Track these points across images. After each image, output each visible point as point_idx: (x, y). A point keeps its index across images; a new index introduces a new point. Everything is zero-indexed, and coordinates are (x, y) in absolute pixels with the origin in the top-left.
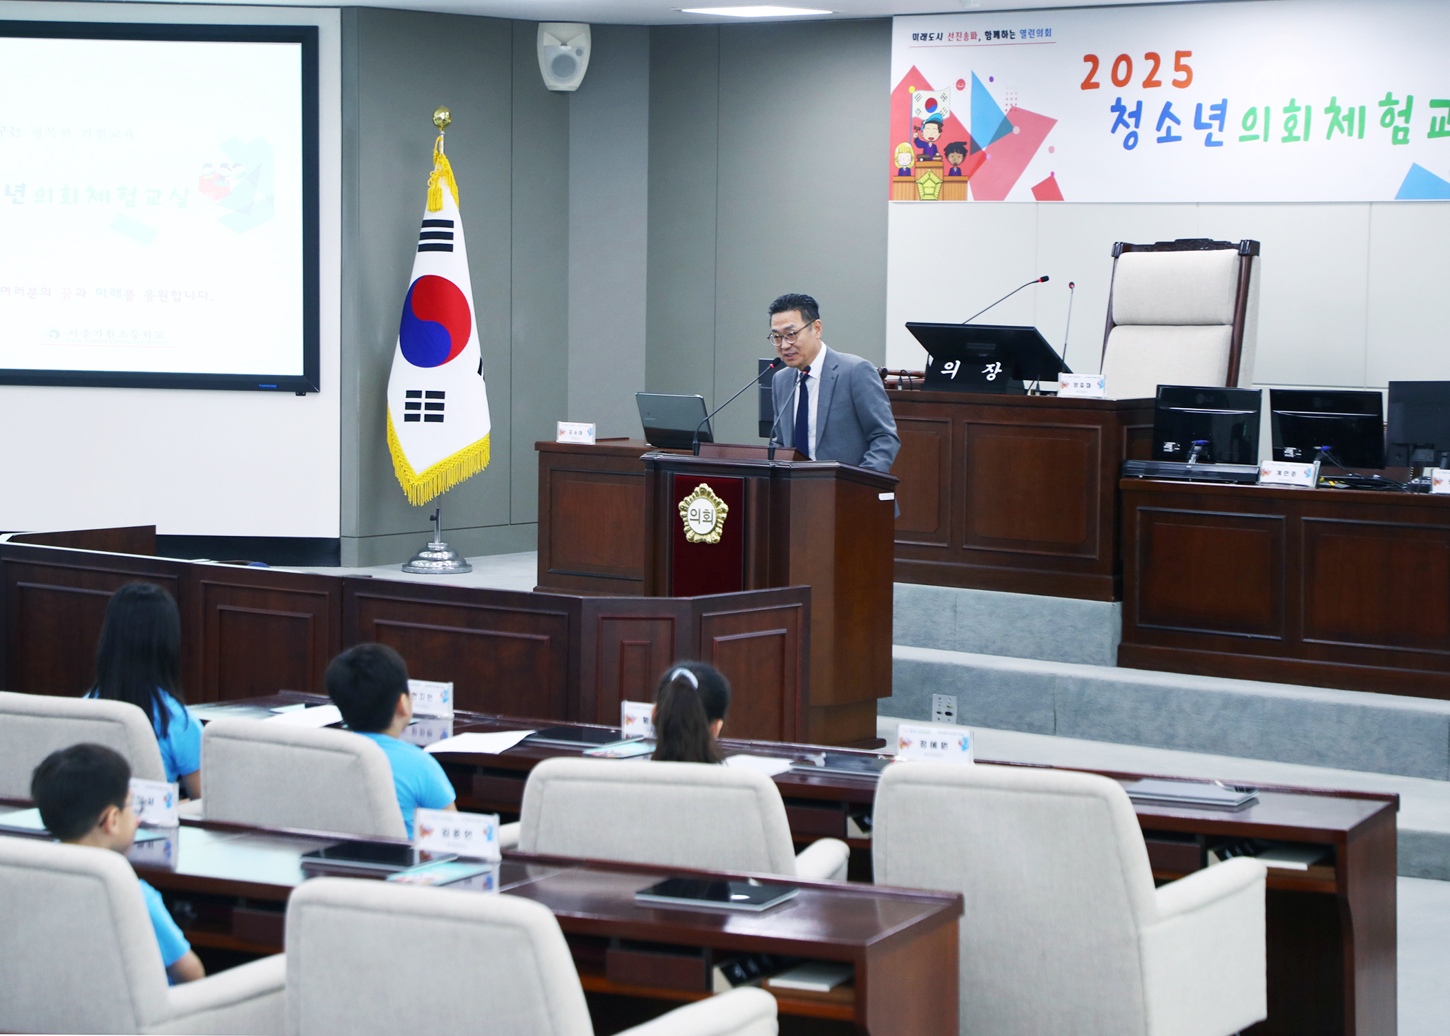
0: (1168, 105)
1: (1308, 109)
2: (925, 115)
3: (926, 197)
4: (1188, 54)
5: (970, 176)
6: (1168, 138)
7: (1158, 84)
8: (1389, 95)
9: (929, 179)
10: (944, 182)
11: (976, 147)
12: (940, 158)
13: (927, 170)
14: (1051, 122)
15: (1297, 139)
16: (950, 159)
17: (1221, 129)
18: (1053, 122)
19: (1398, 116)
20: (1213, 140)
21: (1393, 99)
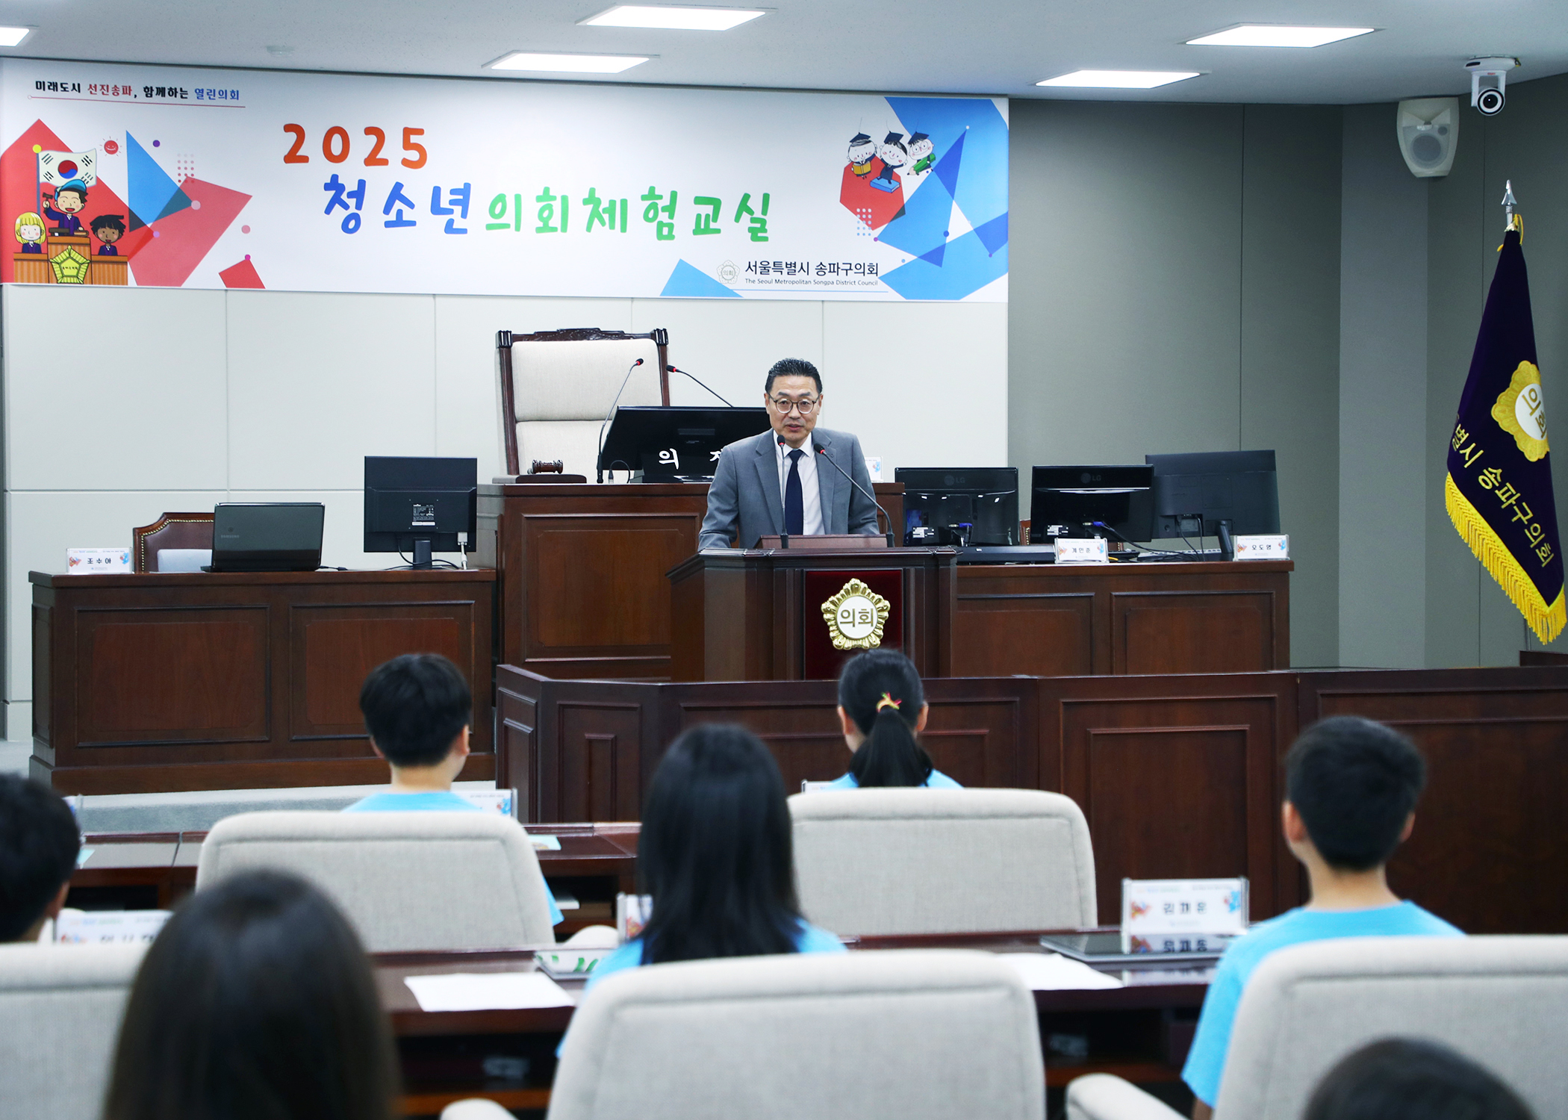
0: (398, 186)
1: (564, 199)
2: (59, 181)
3: (65, 280)
4: (420, 132)
5: (130, 257)
6: (399, 222)
7: (384, 162)
8: (652, 189)
9: (70, 257)
10: (91, 262)
11: (137, 223)
12: (84, 234)
13: (65, 247)
14: (243, 199)
15: (554, 229)
16: (100, 236)
17: (464, 215)
18: (247, 198)
19: (662, 211)
20: (454, 227)
21: (656, 193)
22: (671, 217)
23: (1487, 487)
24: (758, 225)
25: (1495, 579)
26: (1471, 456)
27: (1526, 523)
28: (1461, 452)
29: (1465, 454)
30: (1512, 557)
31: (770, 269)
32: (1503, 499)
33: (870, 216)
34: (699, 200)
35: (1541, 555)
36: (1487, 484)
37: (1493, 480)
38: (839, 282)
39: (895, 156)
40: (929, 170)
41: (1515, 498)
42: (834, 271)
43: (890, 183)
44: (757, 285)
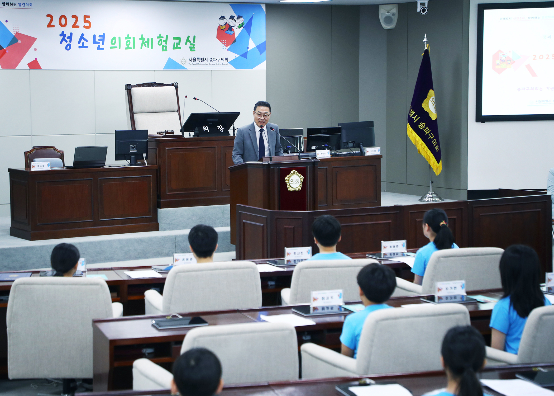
0: (83, 35)
1: (134, 38)
4: (89, 17)
6: (83, 46)
7: (78, 27)
8: (160, 35)
11: (2, 48)
14: (34, 39)
15: (131, 48)
17: (103, 44)
18: (35, 39)
19: (163, 42)
20: (100, 48)
21: (162, 36)
22: (166, 44)
23: (421, 128)
24: (192, 46)
25: (424, 156)
26: (416, 119)
27: (432, 139)
28: (413, 118)
29: (414, 118)
30: (429, 150)
31: (196, 60)
32: (426, 132)
33: (225, 43)
34: (174, 38)
35: (436, 149)
36: (421, 127)
37: (423, 126)
38: (217, 64)
39: (233, 23)
40: (243, 27)
41: (429, 131)
42: (215, 61)
43: (231, 32)
44: (192, 66)
